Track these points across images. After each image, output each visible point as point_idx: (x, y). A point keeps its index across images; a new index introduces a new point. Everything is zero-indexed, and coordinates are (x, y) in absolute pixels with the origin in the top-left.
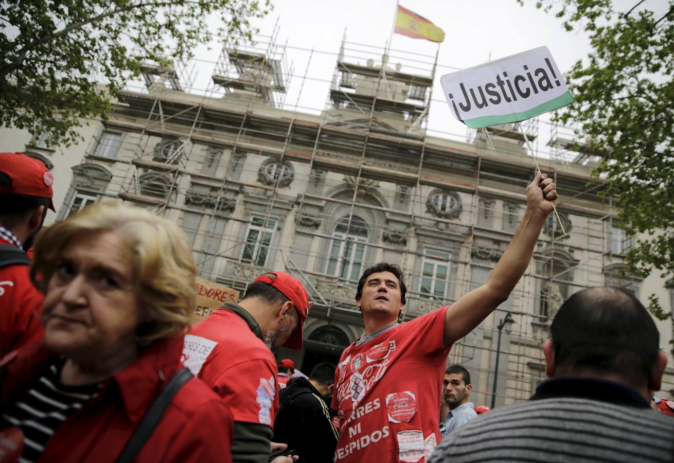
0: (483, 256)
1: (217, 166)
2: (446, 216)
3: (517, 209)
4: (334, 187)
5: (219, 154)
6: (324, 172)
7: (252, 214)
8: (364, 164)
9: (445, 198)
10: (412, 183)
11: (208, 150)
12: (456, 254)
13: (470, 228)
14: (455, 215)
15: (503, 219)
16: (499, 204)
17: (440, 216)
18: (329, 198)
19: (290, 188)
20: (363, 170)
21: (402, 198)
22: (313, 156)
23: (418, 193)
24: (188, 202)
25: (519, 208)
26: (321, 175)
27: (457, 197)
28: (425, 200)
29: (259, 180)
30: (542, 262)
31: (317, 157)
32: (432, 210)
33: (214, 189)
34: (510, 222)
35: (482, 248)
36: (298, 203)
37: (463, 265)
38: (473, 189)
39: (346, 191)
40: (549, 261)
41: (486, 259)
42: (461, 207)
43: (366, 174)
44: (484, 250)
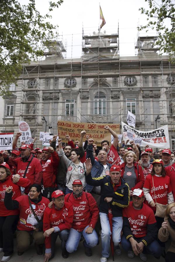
0: (147, 97)
1: (50, 85)
2: (132, 85)
3: (157, 77)
4: (91, 84)
5: (49, 80)
6: (87, 79)
7: (66, 99)
8: (100, 73)
9: (130, 79)
10: (118, 76)
11: (45, 80)
12: (137, 98)
13: (141, 88)
14: (135, 84)
15: (152, 82)
16: (150, 77)
17: (130, 86)
18: (90, 88)
19: (76, 87)
20: (99, 75)
21: (115, 82)
22: (82, 74)
23: (121, 80)
24: (43, 100)
25: (158, 77)
26: (86, 80)
27: (135, 78)
28: (123, 81)
29: (65, 87)
30: (168, 95)
31: (83, 74)
32: (126, 84)
33: (51, 93)
34: (155, 83)
35: (146, 94)
36: (80, 92)
37: (140, 102)
38: (140, 74)
39: (95, 84)
40: (171, 94)
41: (148, 98)
42: (137, 81)
43: (101, 77)
44: (147, 95)
